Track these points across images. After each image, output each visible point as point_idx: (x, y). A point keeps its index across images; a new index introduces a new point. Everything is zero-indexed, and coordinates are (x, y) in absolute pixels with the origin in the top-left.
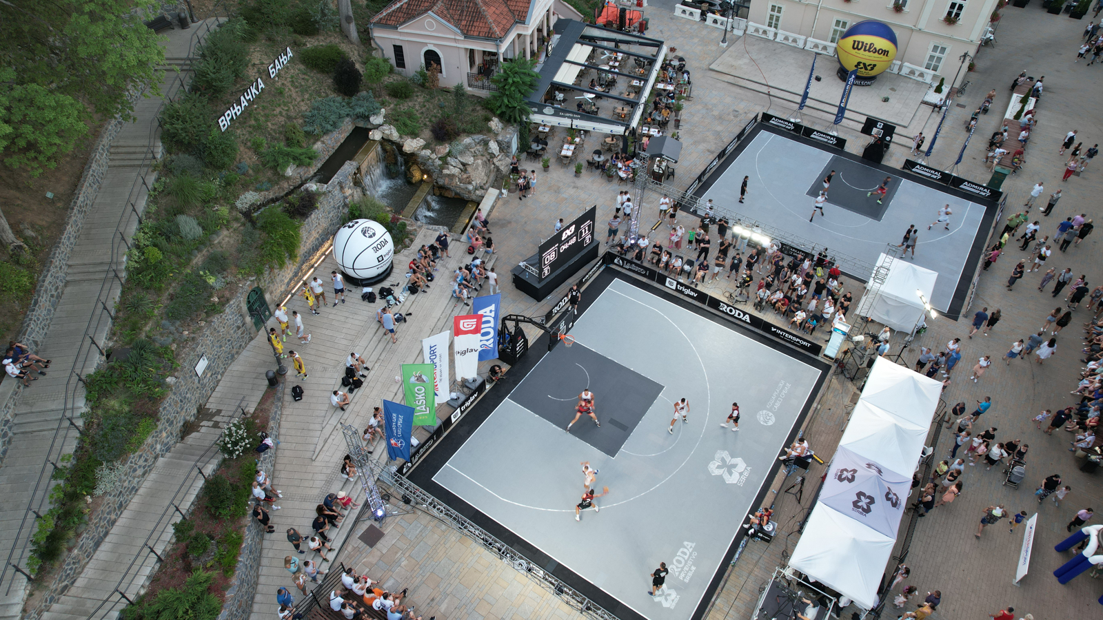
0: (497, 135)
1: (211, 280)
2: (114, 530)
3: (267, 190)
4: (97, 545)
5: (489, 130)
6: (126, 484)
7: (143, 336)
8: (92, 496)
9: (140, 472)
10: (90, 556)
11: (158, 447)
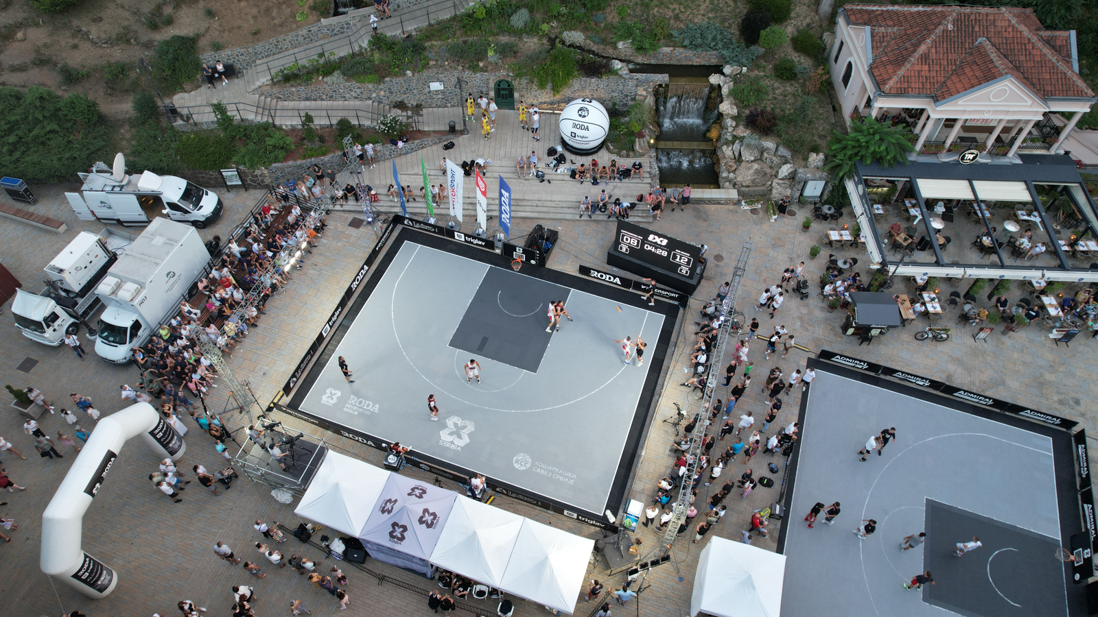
0: (806, 166)
1: (490, 53)
2: (319, 103)
3: (593, 42)
4: (307, 99)
5: (806, 159)
6: (342, 91)
7: (427, 44)
8: (323, 78)
9: (355, 95)
10: (300, 99)
11: (374, 95)
